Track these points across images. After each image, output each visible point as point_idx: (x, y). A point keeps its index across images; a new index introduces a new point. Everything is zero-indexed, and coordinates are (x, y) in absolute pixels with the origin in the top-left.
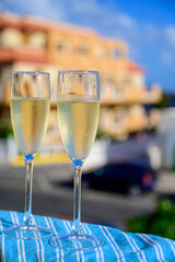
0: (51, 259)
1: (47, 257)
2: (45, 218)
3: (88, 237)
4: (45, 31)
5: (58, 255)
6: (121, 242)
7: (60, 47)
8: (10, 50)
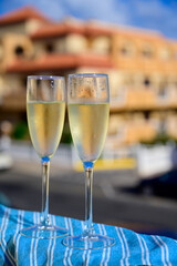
0: (59, 258)
1: (56, 255)
2: (66, 219)
3: (100, 237)
4: (109, 35)
5: (66, 254)
6: (132, 243)
7: (124, 51)
8: (74, 56)
